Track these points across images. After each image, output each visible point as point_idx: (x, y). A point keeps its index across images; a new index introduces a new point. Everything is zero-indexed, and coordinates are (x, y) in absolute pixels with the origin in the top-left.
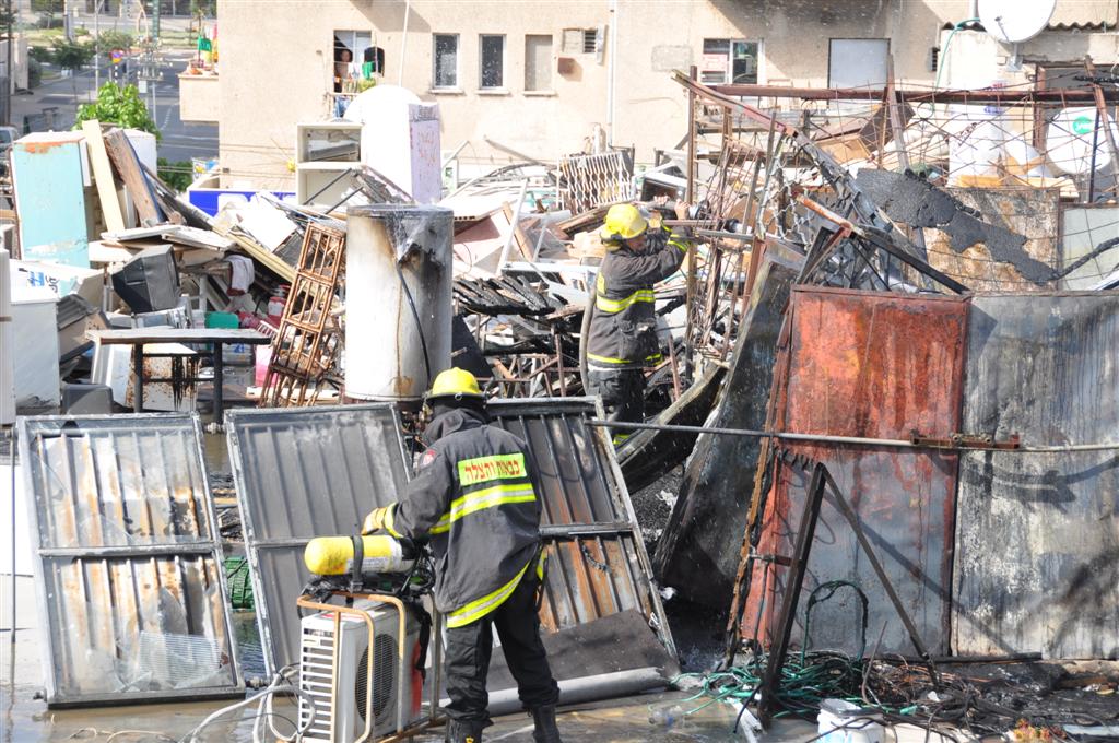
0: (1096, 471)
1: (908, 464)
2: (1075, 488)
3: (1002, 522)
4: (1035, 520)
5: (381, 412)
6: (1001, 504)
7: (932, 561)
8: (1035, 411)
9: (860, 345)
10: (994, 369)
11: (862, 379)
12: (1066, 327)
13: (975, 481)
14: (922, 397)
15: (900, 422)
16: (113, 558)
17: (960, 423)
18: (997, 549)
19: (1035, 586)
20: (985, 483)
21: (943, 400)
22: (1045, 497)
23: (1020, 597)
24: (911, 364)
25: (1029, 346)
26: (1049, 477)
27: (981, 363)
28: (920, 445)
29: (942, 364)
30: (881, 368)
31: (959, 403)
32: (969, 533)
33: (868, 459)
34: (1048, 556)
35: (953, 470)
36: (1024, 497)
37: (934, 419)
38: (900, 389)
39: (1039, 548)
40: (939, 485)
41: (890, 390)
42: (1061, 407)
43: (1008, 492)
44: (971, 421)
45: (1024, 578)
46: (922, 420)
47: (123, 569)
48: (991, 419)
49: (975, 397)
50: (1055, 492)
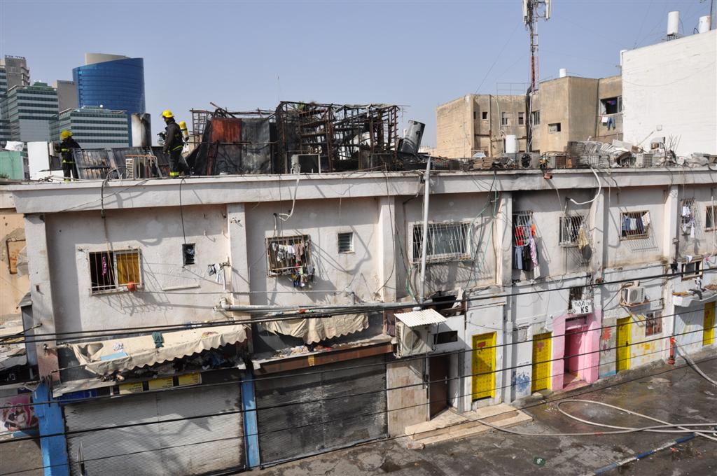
0: (263, 148)
1: (233, 147)
2: (261, 151)
3: (249, 157)
4: (254, 156)
5: (139, 148)
6: (249, 154)
7: (238, 164)
8: (253, 138)
9: (223, 127)
10: (246, 131)
11: (224, 133)
12: (257, 124)
13: (244, 150)
14: (234, 136)
15: (231, 139)
16: (92, 168)
17: (241, 139)
18: (249, 161)
19: (255, 167)
20: (246, 150)
21: (238, 136)
22: (255, 152)
23: (253, 169)
24: (232, 130)
25: (252, 127)
26: (256, 149)
27: (244, 130)
28: (235, 143)
29: (238, 130)
30: (228, 131)
31: (241, 136)
32: (244, 159)
33: (226, 147)
34: (257, 162)
35: (240, 147)
36: (253, 153)
37: (237, 139)
38: (231, 134)
39: (255, 161)
40: (238, 150)
41: (229, 135)
42: (257, 137)
43: (250, 152)
44: (243, 139)
45: (253, 166)
46: (235, 139)
47: (94, 171)
48: (246, 139)
49: (243, 136)
50: (257, 151)
